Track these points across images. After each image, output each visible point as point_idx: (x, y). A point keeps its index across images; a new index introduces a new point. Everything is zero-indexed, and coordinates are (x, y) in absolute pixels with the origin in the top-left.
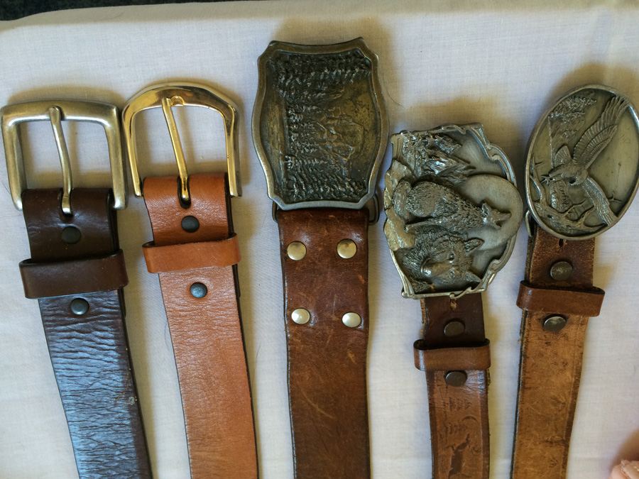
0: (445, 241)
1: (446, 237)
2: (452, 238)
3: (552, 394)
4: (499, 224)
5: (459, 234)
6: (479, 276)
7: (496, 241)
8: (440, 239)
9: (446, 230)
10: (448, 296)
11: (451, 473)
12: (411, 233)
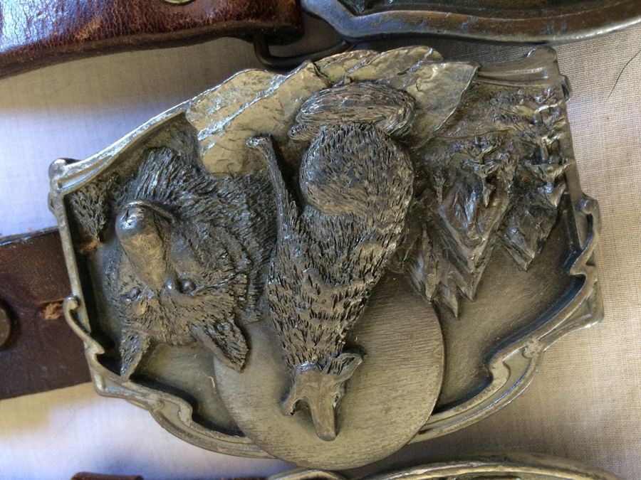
0: (232, 260)
1: (243, 263)
2: (242, 279)
4: (302, 410)
5: (257, 298)
6: (138, 370)
7: (246, 405)
8: (235, 247)
9: (266, 259)
10: (69, 293)
12: (248, 156)
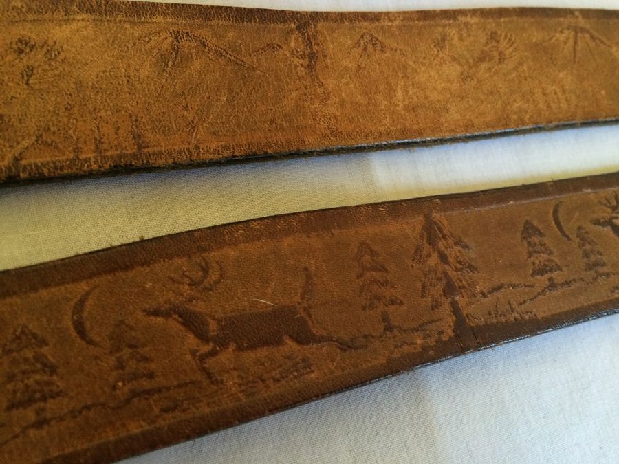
3: (146, 71)
11: (304, 338)
